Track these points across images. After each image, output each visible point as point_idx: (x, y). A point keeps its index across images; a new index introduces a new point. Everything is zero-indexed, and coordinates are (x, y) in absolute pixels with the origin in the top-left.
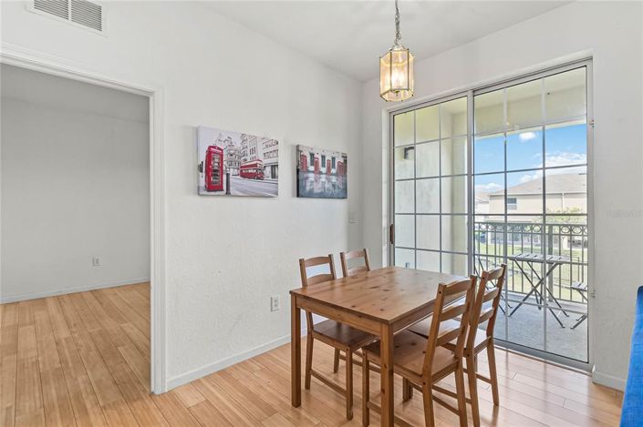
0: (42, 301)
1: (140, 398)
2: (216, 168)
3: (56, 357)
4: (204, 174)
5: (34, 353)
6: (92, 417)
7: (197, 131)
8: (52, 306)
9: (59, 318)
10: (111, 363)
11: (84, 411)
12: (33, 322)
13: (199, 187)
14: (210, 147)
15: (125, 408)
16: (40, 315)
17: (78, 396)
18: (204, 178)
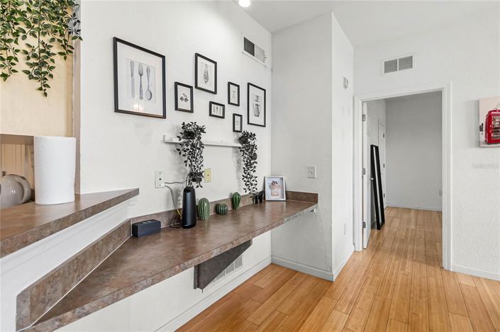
0: (409, 210)
1: (434, 266)
2: (497, 126)
3: (404, 234)
4: (484, 132)
5: (396, 230)
6: (408, 261)
7: (478, 103)
8: (412, 214)
9: (413, 220)
10: (428, 247)
11: (406, 257)
12: (401, 218)
13: (479, 142)
14: (490, 112)
15: (424, 266)
16: (405, 216)
17: (406, 252)
18: (484, 134)
